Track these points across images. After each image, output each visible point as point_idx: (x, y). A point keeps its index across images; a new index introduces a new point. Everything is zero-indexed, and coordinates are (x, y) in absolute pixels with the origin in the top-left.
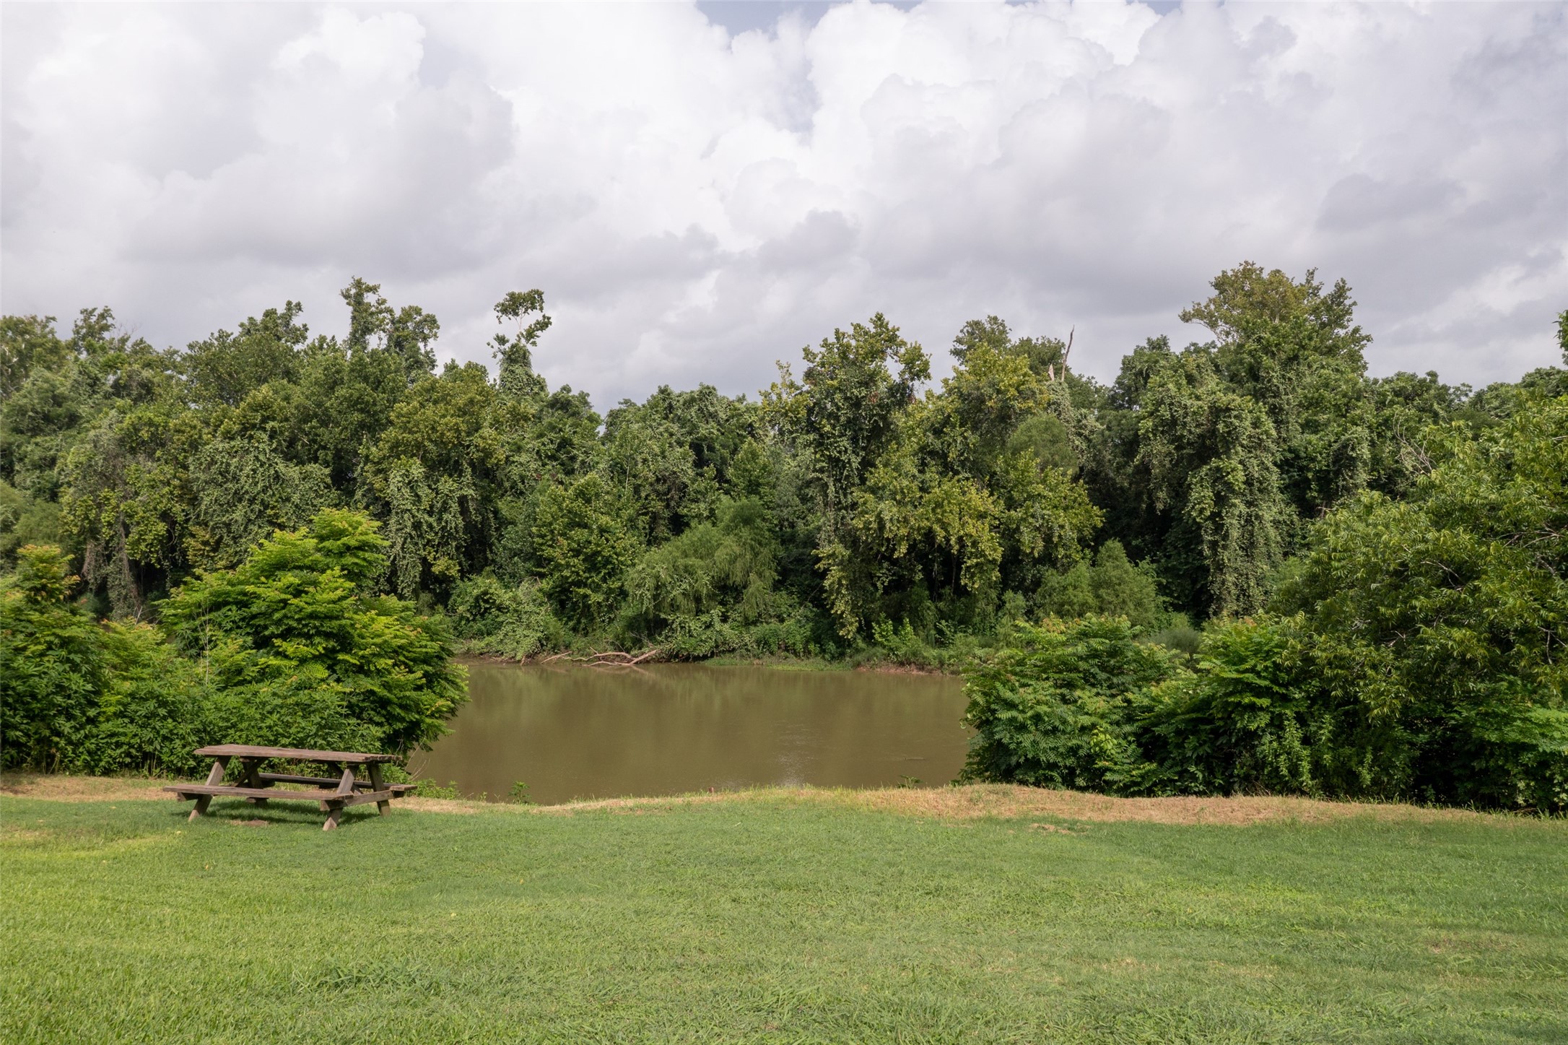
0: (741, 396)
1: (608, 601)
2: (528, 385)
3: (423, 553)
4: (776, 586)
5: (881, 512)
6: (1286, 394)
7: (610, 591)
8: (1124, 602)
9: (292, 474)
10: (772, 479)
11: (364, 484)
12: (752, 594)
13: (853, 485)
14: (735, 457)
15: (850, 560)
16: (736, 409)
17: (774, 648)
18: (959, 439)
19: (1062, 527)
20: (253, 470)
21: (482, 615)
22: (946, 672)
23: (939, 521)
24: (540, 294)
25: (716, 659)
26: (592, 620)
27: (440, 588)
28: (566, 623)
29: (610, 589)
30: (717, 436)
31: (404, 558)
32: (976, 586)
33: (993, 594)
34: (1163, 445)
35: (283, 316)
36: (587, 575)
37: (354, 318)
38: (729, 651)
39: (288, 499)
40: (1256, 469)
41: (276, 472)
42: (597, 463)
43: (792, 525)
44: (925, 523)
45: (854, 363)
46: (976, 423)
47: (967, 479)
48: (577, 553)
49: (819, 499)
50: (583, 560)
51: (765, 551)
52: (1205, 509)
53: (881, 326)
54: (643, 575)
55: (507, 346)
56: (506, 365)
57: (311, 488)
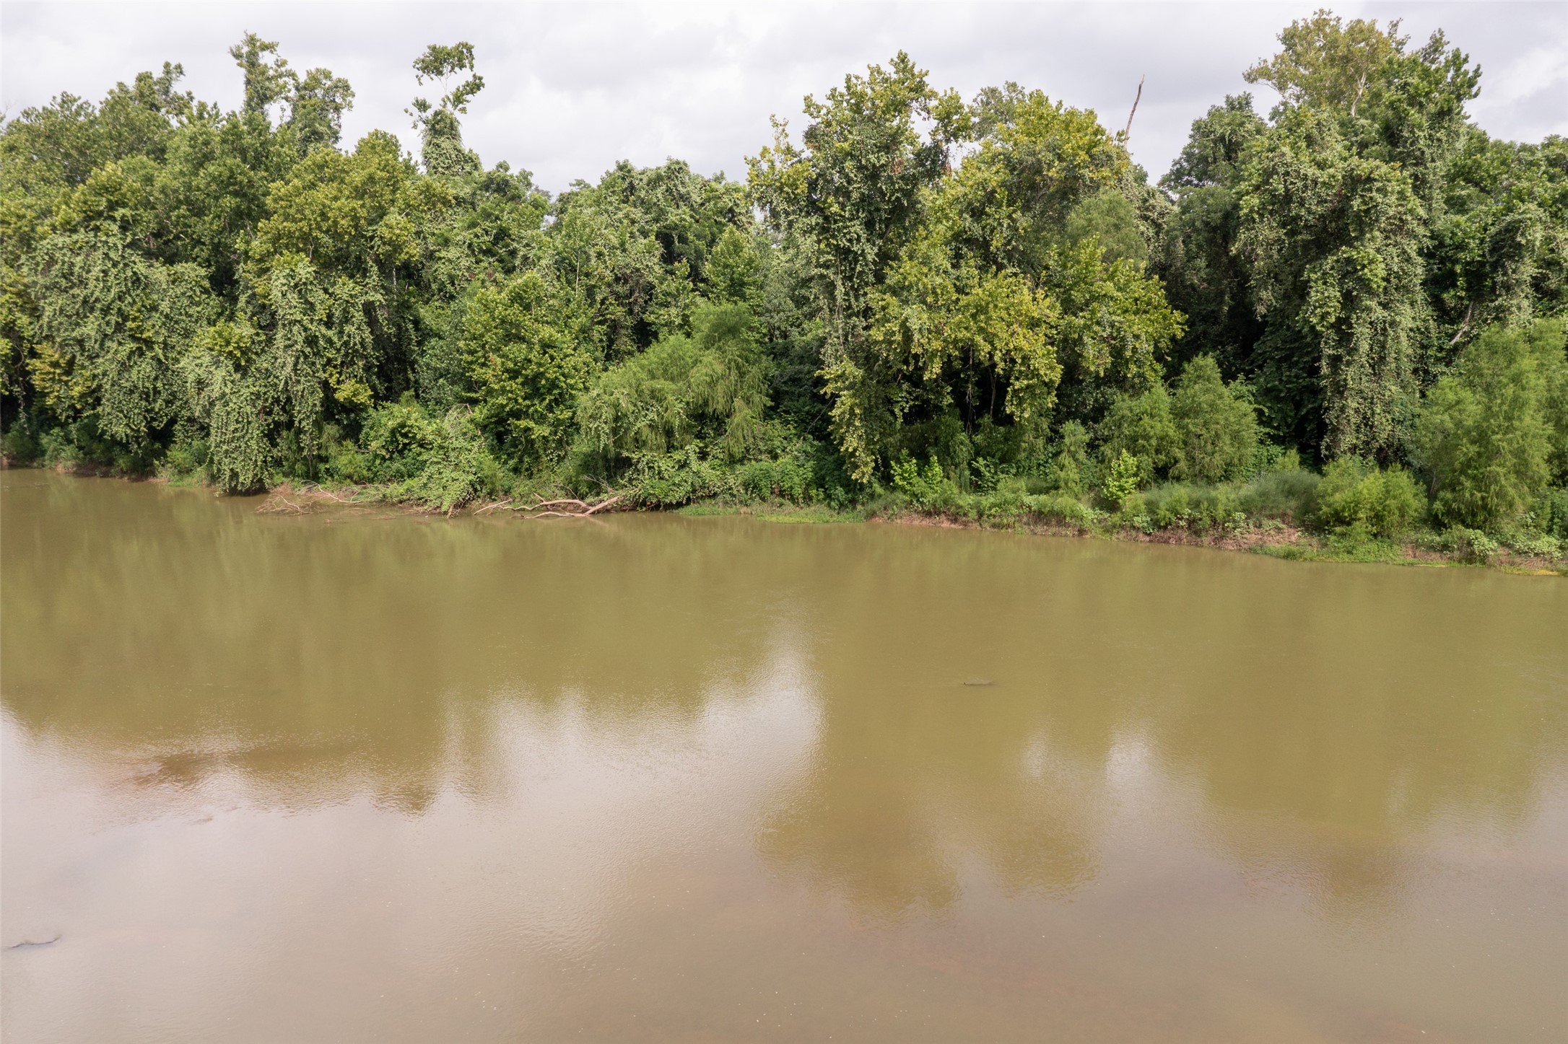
0: (719, 174)
1: (556, 433)
2: (458, 162)
3: (324, 376)
4: (768, 414)
5: (906, 319)
6: (1433, 161)
7: (558, 422)
8: (1217, 435)
9: (158, 275)
10: (759, 278)
11: (247, 288)
12: (738, 425)
13: (867, 284)
14: (714, 249)
15: (863, 383)
16: (712, 191)
17: (766, 492)
18: (1006, 222)
19: (1137, 337)
20: (103, 271)
21: (401, 452)
22: (986, 525)
23: (981, 330)
24: (469, 49)
25: (693, 507)
26: (538, 458)
27: (348, 418)
28: (505, 463)
29: (558, 420)
30: (691, 224)
31: (298, 382)
32: (1026, 415)
33: (1045, 424)
34: (1271, 228)
35: (160, 82)
36: (528, 402)
37: (248, 82)
38: (710, 497)
39: (154, 308)
40: (1396, 260)
41: (135, 273)
42: (539, 259)
43: (785, 335)
44: (963, 334)
45: (870, 119)
46: (1028, 201)
47: (1015, 275)
48: (514, 374)
49: (823, 302)
50: (523, 384)
51: (754, 370)
52: (1328, 313)
53: (904, 70)
54: (598, 403)
55: (429, 114)
56: (429, 138)
57: (183, 294)
